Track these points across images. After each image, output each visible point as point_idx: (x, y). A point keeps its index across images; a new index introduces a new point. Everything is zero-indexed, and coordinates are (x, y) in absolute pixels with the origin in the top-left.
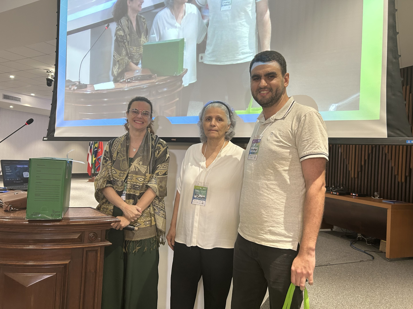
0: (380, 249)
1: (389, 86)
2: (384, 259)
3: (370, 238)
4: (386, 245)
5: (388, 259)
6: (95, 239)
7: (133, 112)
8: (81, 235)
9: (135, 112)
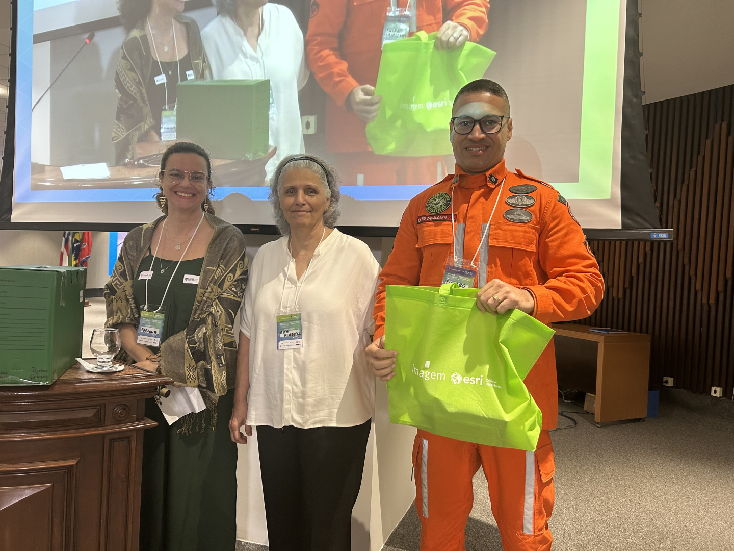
0: (585, 408)
1: (626, 143)
2: (592, 424)
3: (569, 390)
4: (595, 402)
5: (598, 423)
6: (125, 418)
7: (172, 175)
8: (98, 410)
9: (176, 175)
